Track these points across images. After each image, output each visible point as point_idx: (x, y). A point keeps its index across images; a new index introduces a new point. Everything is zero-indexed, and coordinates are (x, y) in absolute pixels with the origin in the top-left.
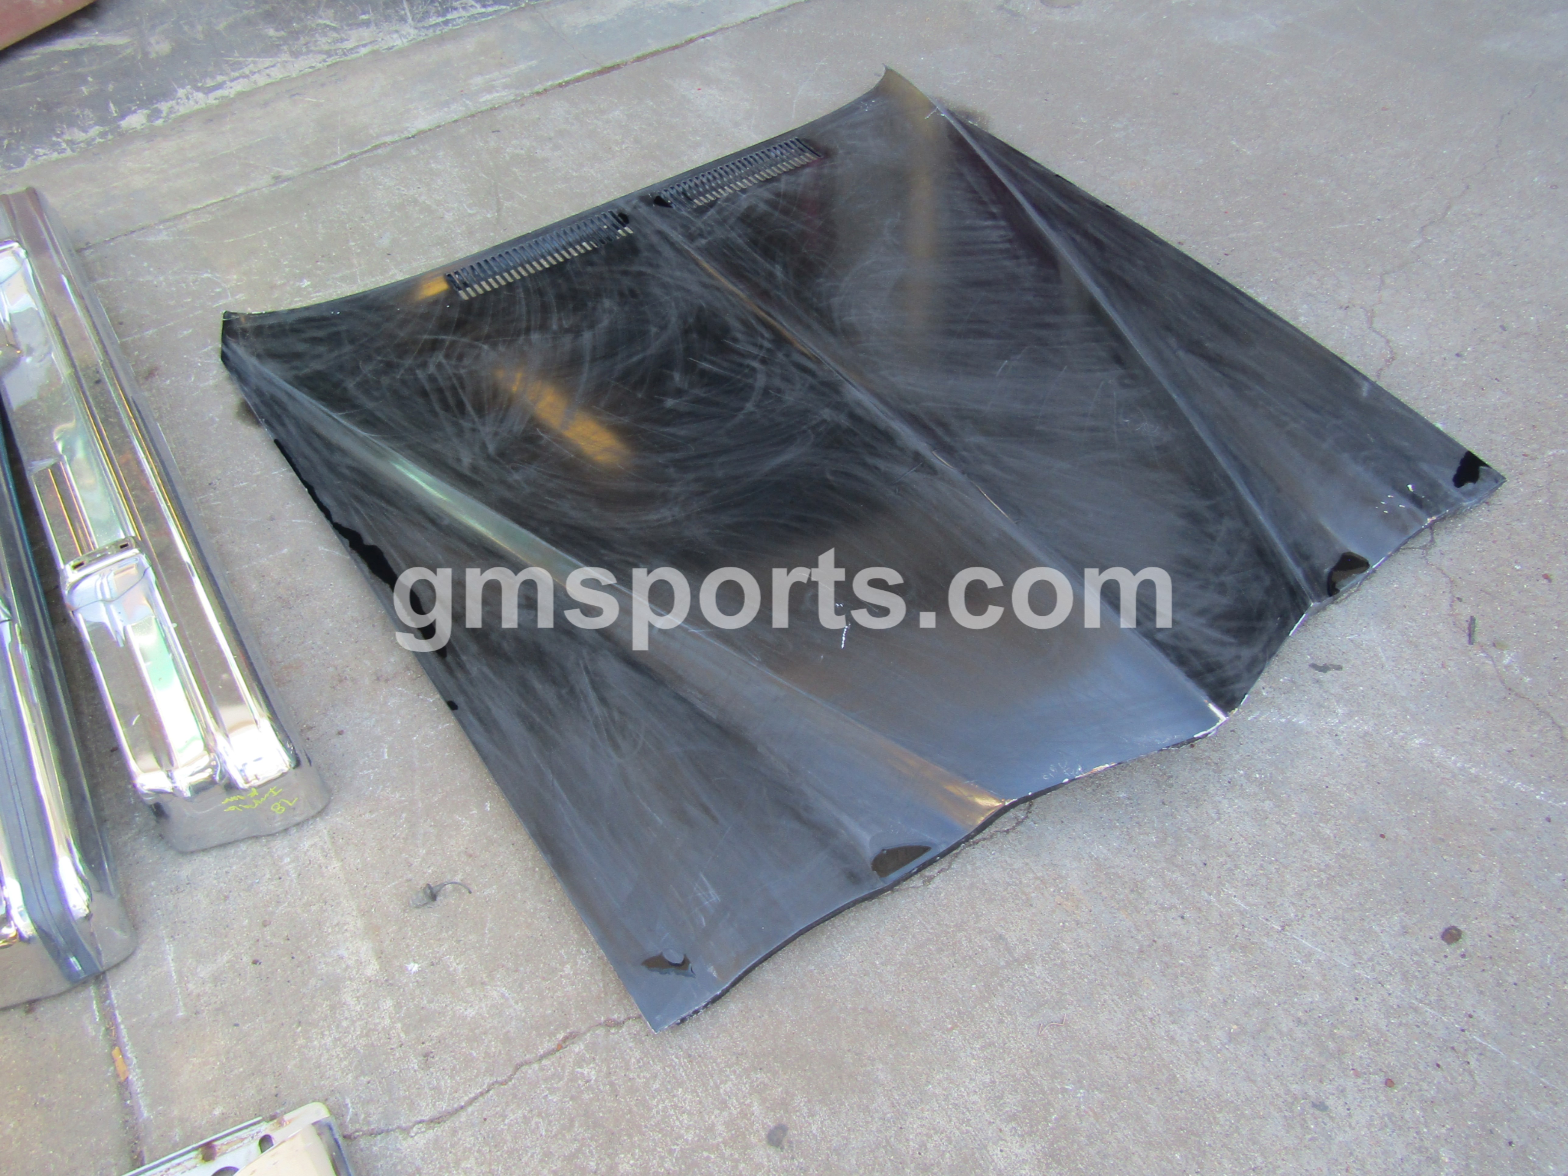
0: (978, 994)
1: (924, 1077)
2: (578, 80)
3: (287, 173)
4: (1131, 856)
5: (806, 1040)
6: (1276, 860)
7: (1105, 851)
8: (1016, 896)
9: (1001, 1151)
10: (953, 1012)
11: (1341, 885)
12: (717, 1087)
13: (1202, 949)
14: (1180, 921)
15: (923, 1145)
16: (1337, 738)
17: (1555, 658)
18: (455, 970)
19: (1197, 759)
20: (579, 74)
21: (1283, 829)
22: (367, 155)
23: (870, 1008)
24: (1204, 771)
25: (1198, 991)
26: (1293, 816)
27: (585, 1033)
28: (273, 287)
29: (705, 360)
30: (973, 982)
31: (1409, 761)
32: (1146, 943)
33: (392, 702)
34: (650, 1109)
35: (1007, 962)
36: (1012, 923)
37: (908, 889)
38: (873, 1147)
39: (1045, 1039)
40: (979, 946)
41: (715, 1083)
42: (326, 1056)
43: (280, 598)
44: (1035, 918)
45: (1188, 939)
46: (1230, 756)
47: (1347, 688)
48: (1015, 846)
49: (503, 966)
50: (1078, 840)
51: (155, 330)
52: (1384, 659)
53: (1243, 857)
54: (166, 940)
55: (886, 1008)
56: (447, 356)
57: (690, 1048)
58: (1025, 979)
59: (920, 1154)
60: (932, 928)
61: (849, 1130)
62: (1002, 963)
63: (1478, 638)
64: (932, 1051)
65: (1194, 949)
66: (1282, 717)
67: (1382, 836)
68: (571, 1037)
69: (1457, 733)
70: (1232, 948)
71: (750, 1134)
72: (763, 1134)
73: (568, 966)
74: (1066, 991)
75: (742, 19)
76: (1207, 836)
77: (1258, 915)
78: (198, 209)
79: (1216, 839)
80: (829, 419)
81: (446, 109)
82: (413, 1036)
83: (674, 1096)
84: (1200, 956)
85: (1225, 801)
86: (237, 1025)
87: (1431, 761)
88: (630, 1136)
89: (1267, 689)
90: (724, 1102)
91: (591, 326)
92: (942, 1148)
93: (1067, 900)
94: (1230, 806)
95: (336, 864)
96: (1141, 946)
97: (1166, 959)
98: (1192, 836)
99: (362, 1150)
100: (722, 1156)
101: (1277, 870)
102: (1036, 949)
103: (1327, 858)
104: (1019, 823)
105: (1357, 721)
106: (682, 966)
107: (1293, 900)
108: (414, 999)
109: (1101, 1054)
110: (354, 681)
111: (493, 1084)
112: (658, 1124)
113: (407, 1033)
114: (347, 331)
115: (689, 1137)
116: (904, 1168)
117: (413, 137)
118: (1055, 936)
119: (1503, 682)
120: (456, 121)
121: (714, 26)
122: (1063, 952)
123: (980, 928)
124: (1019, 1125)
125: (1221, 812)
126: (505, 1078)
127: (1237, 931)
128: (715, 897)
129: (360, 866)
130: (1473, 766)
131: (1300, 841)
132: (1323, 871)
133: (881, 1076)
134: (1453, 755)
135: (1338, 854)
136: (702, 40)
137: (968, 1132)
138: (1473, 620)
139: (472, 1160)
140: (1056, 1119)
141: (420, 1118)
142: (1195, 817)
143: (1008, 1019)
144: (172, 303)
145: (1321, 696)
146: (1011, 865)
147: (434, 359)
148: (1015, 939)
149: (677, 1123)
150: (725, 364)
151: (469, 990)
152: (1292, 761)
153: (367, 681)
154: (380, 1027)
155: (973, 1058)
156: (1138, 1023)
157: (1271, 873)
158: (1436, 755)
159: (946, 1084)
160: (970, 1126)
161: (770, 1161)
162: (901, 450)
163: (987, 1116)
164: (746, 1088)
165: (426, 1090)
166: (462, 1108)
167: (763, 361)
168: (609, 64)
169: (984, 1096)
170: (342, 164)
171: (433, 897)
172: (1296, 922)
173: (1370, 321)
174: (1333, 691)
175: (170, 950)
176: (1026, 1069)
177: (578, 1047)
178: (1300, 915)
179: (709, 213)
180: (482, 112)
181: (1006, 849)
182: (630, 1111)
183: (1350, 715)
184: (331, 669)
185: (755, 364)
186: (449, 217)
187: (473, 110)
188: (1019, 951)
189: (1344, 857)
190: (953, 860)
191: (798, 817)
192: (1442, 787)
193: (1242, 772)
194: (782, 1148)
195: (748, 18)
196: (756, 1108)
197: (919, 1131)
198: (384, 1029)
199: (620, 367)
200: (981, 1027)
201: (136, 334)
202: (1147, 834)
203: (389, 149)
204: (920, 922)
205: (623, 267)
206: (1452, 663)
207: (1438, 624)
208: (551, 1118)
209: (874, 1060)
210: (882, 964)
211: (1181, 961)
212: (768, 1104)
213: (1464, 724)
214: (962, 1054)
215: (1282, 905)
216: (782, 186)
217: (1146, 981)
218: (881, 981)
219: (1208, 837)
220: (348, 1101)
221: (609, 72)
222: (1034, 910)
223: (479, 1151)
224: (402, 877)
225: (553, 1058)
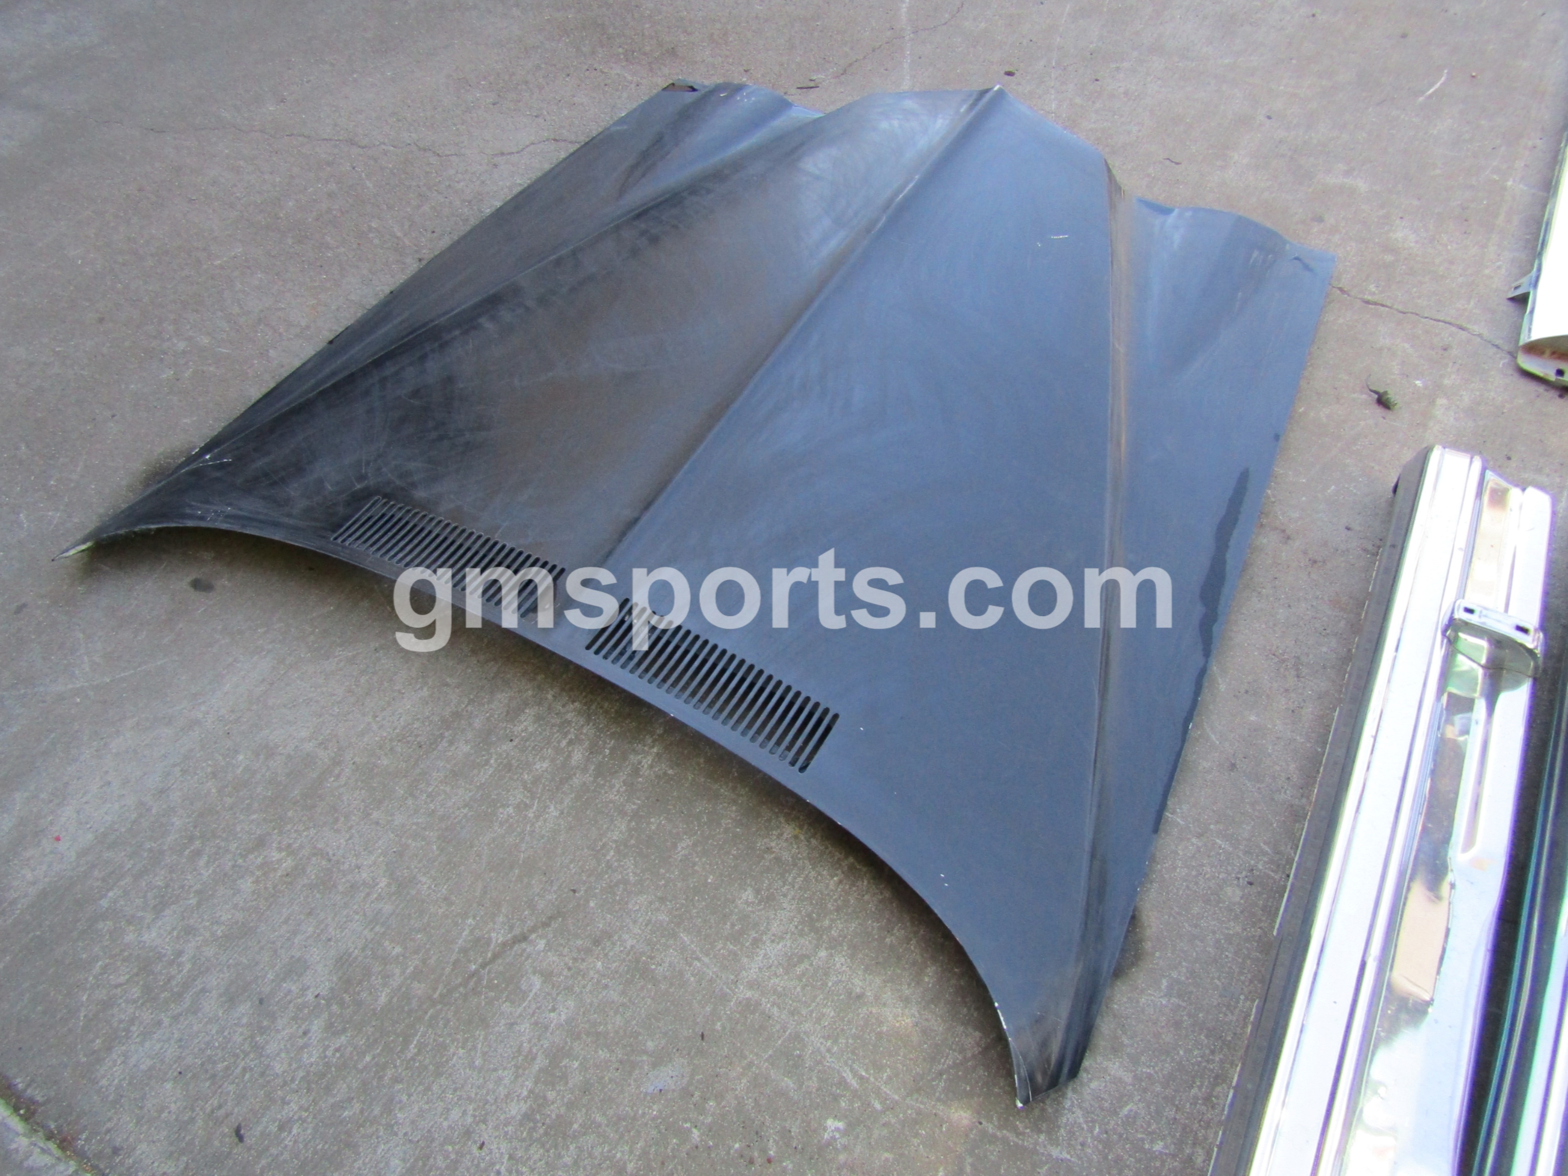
18: (1398, 365)
27: (1360, 299)
43: (1298, 677)
49: (1372, 347)
61: (1289, 201)
68: (1368, 302)
71: (1328, 228)
72: (1323, 224)
82: (1445, 361)
86: (1541, 441)
108: (1431, 372)
110: (1305, 553)
111: (1422, 317)
113: (1447, 365)
126: (1414, 315)
141: (1470, 335)
151: (1399, 353)
153: (1297, 544)
154: (1460, 377)
165: (1456, 341)
166: (1445, 322)
177: (1368, 297)
184: (1313, 576)
198: (1458, 375)
208: (1406, 290)
223: (1450, 306)
225: (1384, 303)
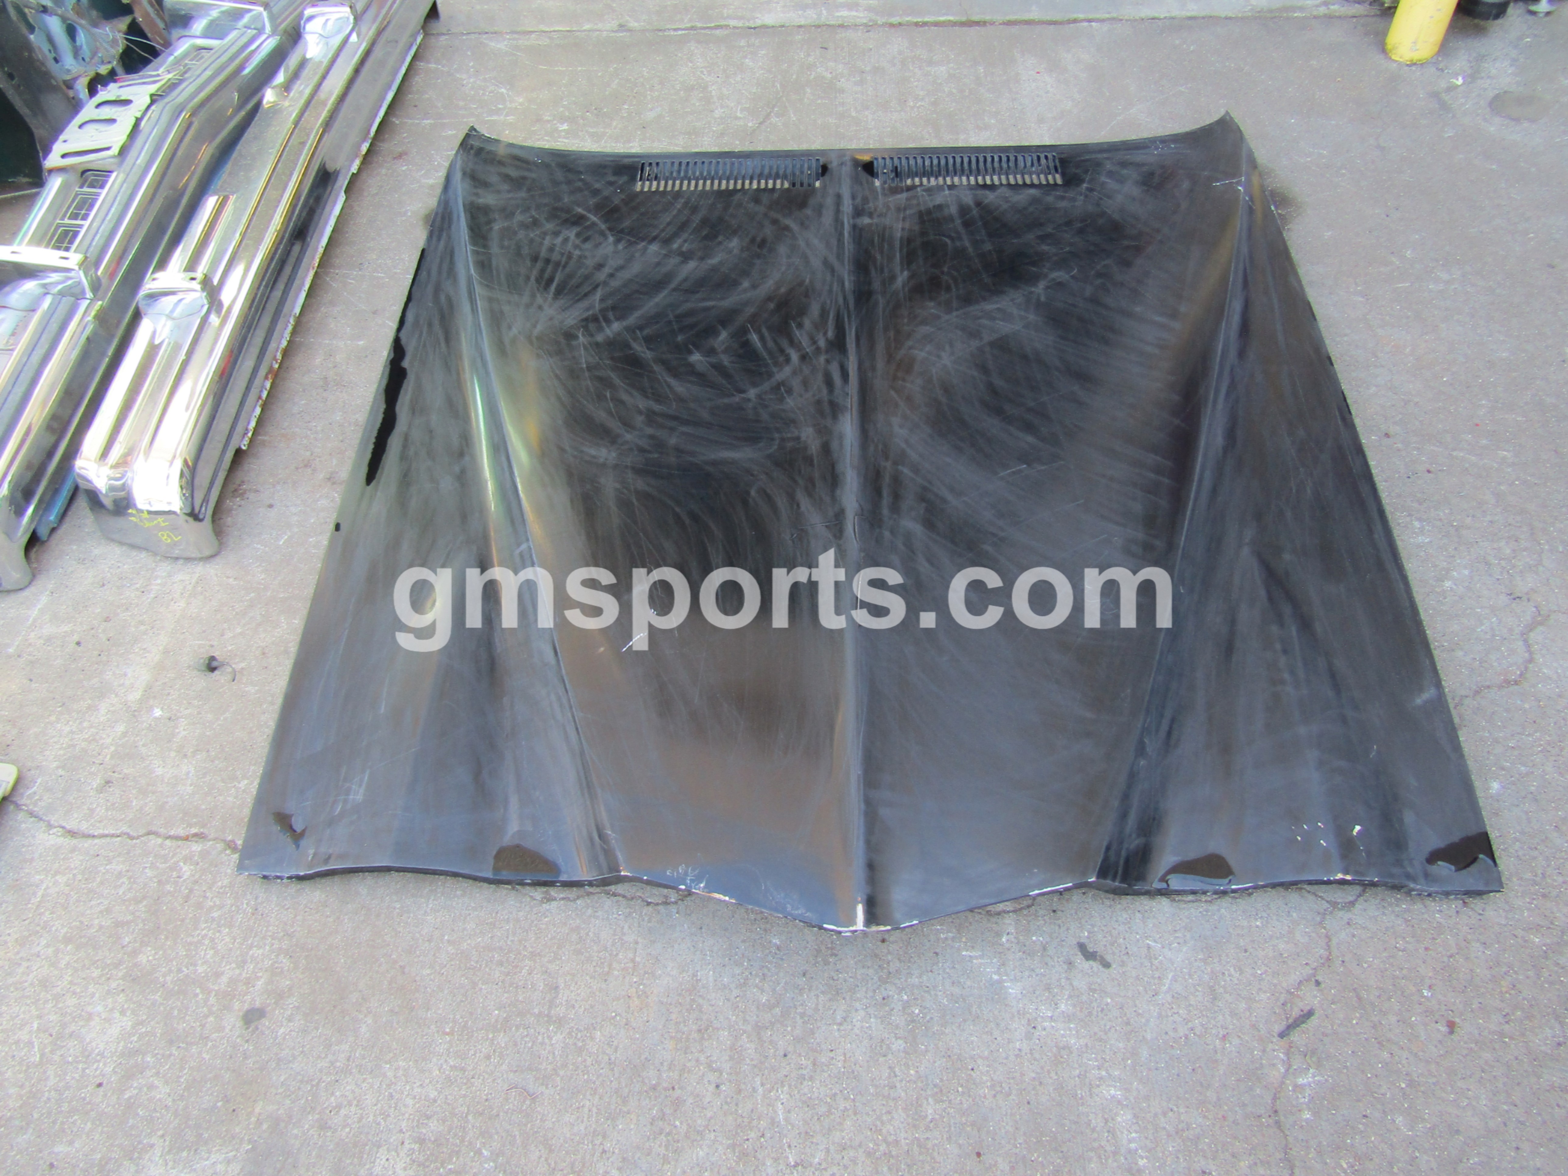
0: (493, 1020)
1: (391, 1055)
2: (936, 24)
3: (633, 24)
4: (728, 1000)
5: (340, 959)
6: (854, 1100)
7: (711, 979)
8: (602, 963)
9: (387, 1160)
10: (461, 1020)
11: (890, 1169)
12: (251, 947)
13: (707, 1126)
14: (712, 1088)
15: (339, 1107)
16: (1033, 1030)
17: (1365, 1116)
18: (178, 733)
19: (876, 955)
20: (942, 19)
21: (889, 1077)
22: (708, 32)
23: (406, 970)
24: (871, 972)
25: (666, 1160)
26: (912, 1072)
27: (210, 840)
28: (539, 120)
29: (759, 332)
30: (499, 1009)
31: (1083, 1104)
32: (665, 1085)
33: (324, 502)
34: (196, 929)
35: (540, 1013)
36: (576, 984)
37: (526, 894)
38: (306, 1079)
39: (507, 1099)
40: (532, 983)
41: (252, 944)
42: (55, 739)
44: (597, 993)
45: (703, 1108)
46: (910, 974)
47: (1094, 991)
48: (643, 920)
49: (208, 751)
50: (698, 952)
51: (432, 122)
52: (1165, 988)
53: (826, 1075)
54: (48, 593)
55: (418, 978)
56: (578, 235)
57: (262, 903)
58: (540, 1038)
59: (331, 1112)
60: (512, 941)
61: (302, 1052)
62: (536, 1011)
63: (1296, 1036)
64: (415, 1039)
65: (699, 1122)
66: (998, 972)
67: (979, 1154)
68: (200, 837)
69: (1165, 1114)
70: (733, 1146)
71: (238, 1000)
72: (246, 1007)
73: (246, 782)
74: (562, 1073)
75: (1143, 15)
76: (812, 1032)
77: (786, 1136)
78: (545, 32)
79: (818, 1040)
80: (803, 438)
81: (800, 12)
82: (113, 762)
83: (219, 931)
84: (698, 1132)
85: (862, 1013)
86: (31, 680)
87: (1106, 1121)
88: (167, 938)
89: (1011, 937)
90: (244, 962)
91: (702, 259)
92: (350, 1121)
93: (639, 997)
94: (862, 1021)
95: (182, 604)
96: (658, 1084)
97: (668, 1111)
98: (799, 1021)
99: (16, 821)
100: (206, 1001)
101: (846, 1109)
102: (573, 1020)
103: (903, 1135)
104: (666, 903)
105: (1070, 1029)
106: (297, 836)
107: (832, 1148)
108: (137, 735)
109: (536, 1146)
111: (125, 834)
112: (191, 944)
113: (112, 757)
114: (534, 180)
115: (200, 969)
116: (309, 1113)
117: (755, 28)
118: (599, 1020)
119: (1275, 1099)
120: (800, 27)
121: (1109, 13)
122: (592, 1038)
123: (548, 969)
124: (419, 1151)
125: (849, 1020)
126: (135, 834)
127: (752, 1135)
128: (360, 797)
129: (194, 615)
130: (1147, 1158)
131: (894, 1099)
132: (888, 1144)
133: (364, 1029)
134: (1136, 1132)
135: (918, 1139)
136: (1086, 24)
137: (379, 1124)
138: (1310, 1013)
139: (65, 879)
140: (450, 1169)
141: (64, 824)
142: (820, 1007)
143: (495, 1060)
144: (461, 103)
145: (1059, 980)
146: (624, 934)
147: (567, 232)
148: (565, 999)
149: (203, 953)
150: (770, 344)
151: (173, 754)
152: (965, 1021)
153: (321, 476)
154: (101, 742)
155: (439, 1070)
156: (590, 1146)
157: (837, 1109)
158: (1119, 1119)
159: (401, 1072)
160: (385, 1121)
161: (231, 1031)
162: (834, 499)
163: (404, 1124)
164: (267, 963)
165: (85, 807)
166: (94, 836)
167: (804, 357)
168: (976, 18)
169: (417, 1106)
170: (680, 32)
171: (213, 669)
172: (813, 1169)
173: (1531, 628)
174: (1075, 983)
175: (44, 599)
176: (468, 1110)
177: (196, 847)
178: (824, 1165)
179: (899, 196)
180: (829, 26)
181: (633, 918)
182: (183, 920)
183: (1068, 1018)
184: (308, 453)
185: (795, 356)
186: (718, 113)
187: (823, 20)
188: (560, 1011)
189: (920, 1146)
190: (582, 896)
191: (477, 775)
192: (1092, 1154)
193: (905, 997)
194: (248, 1028)
195: (1151, 16)
196: (260, 983)
197: (347, 1093)
198: (103, 744)
199: (689, 306)
200: (469, 1050)
201: (418, 119)
202: (763, 991)
203: (726, 32)
204: (508, 930)
205: (779, 216)
206: (1236, 1041)
207: (1265, 992)
208: (134, 886)
209: (370, 1012)
210: (449, 941)
211: (677, 1123)
212: (269, 987)
213: (1182, 1110)
214: (434, 1060)
215: (817, 1144)
216: (990, 197)
217: (632, 1116)
218: (434, 955)
219: (813, 1034)
220: (39, 781)
221: (970, 26)
222: (604, 986)
223: (74, 875)
224: (210, 640)
225: (175, 843)
